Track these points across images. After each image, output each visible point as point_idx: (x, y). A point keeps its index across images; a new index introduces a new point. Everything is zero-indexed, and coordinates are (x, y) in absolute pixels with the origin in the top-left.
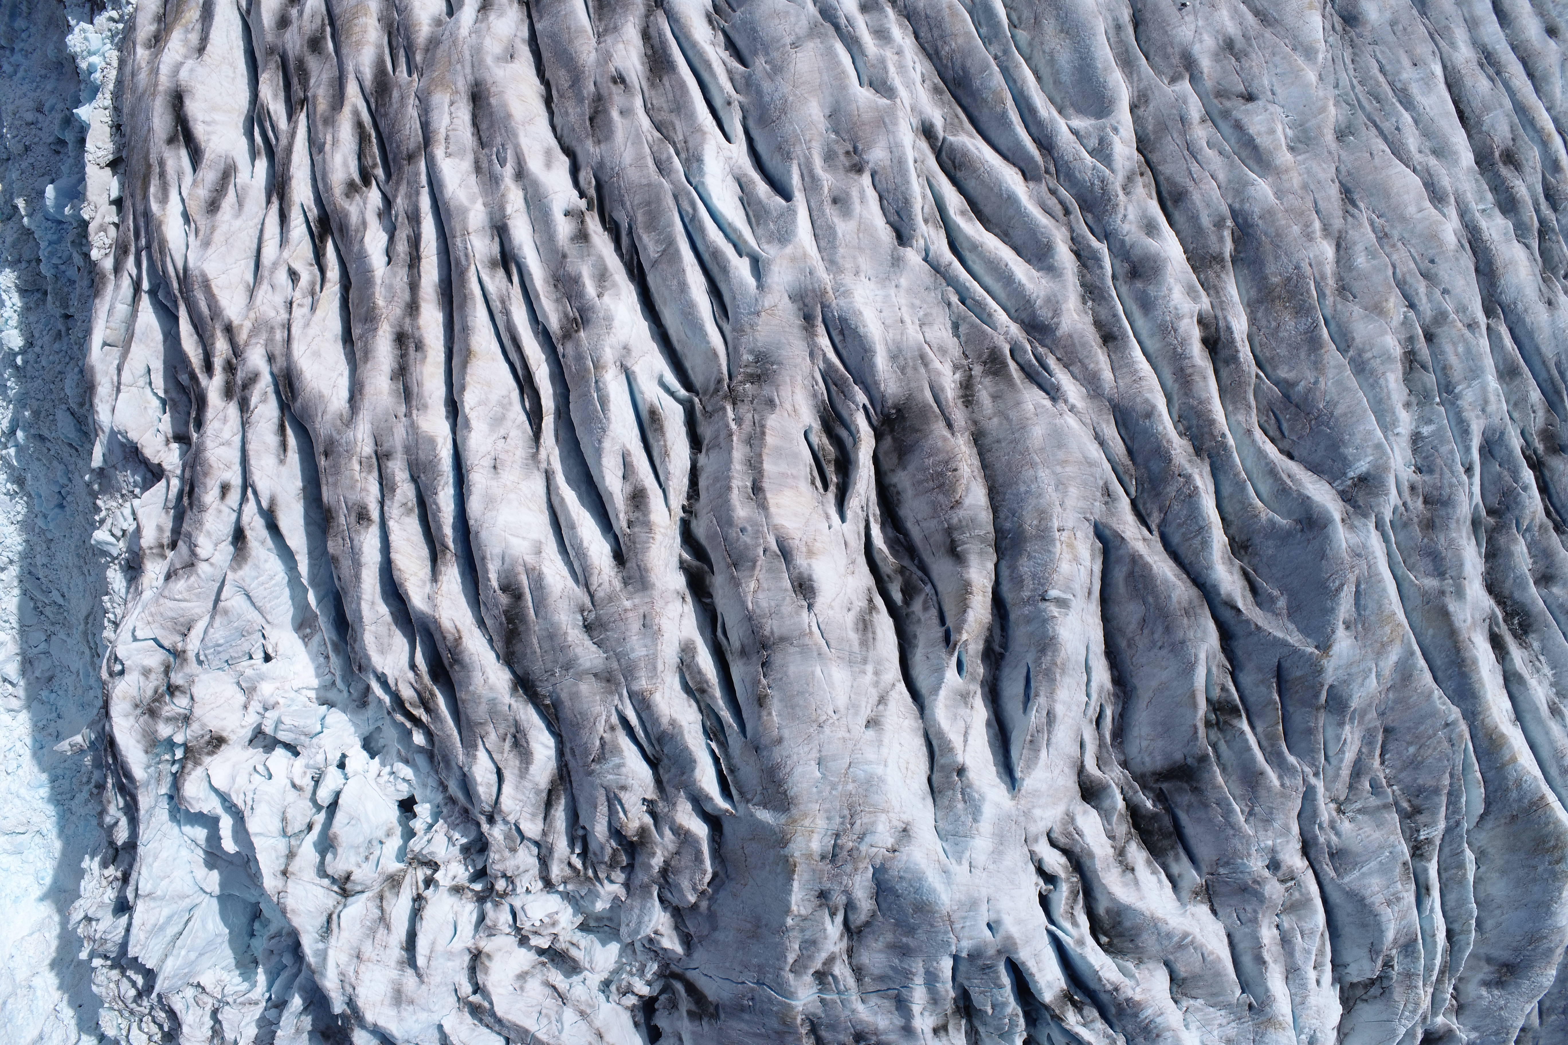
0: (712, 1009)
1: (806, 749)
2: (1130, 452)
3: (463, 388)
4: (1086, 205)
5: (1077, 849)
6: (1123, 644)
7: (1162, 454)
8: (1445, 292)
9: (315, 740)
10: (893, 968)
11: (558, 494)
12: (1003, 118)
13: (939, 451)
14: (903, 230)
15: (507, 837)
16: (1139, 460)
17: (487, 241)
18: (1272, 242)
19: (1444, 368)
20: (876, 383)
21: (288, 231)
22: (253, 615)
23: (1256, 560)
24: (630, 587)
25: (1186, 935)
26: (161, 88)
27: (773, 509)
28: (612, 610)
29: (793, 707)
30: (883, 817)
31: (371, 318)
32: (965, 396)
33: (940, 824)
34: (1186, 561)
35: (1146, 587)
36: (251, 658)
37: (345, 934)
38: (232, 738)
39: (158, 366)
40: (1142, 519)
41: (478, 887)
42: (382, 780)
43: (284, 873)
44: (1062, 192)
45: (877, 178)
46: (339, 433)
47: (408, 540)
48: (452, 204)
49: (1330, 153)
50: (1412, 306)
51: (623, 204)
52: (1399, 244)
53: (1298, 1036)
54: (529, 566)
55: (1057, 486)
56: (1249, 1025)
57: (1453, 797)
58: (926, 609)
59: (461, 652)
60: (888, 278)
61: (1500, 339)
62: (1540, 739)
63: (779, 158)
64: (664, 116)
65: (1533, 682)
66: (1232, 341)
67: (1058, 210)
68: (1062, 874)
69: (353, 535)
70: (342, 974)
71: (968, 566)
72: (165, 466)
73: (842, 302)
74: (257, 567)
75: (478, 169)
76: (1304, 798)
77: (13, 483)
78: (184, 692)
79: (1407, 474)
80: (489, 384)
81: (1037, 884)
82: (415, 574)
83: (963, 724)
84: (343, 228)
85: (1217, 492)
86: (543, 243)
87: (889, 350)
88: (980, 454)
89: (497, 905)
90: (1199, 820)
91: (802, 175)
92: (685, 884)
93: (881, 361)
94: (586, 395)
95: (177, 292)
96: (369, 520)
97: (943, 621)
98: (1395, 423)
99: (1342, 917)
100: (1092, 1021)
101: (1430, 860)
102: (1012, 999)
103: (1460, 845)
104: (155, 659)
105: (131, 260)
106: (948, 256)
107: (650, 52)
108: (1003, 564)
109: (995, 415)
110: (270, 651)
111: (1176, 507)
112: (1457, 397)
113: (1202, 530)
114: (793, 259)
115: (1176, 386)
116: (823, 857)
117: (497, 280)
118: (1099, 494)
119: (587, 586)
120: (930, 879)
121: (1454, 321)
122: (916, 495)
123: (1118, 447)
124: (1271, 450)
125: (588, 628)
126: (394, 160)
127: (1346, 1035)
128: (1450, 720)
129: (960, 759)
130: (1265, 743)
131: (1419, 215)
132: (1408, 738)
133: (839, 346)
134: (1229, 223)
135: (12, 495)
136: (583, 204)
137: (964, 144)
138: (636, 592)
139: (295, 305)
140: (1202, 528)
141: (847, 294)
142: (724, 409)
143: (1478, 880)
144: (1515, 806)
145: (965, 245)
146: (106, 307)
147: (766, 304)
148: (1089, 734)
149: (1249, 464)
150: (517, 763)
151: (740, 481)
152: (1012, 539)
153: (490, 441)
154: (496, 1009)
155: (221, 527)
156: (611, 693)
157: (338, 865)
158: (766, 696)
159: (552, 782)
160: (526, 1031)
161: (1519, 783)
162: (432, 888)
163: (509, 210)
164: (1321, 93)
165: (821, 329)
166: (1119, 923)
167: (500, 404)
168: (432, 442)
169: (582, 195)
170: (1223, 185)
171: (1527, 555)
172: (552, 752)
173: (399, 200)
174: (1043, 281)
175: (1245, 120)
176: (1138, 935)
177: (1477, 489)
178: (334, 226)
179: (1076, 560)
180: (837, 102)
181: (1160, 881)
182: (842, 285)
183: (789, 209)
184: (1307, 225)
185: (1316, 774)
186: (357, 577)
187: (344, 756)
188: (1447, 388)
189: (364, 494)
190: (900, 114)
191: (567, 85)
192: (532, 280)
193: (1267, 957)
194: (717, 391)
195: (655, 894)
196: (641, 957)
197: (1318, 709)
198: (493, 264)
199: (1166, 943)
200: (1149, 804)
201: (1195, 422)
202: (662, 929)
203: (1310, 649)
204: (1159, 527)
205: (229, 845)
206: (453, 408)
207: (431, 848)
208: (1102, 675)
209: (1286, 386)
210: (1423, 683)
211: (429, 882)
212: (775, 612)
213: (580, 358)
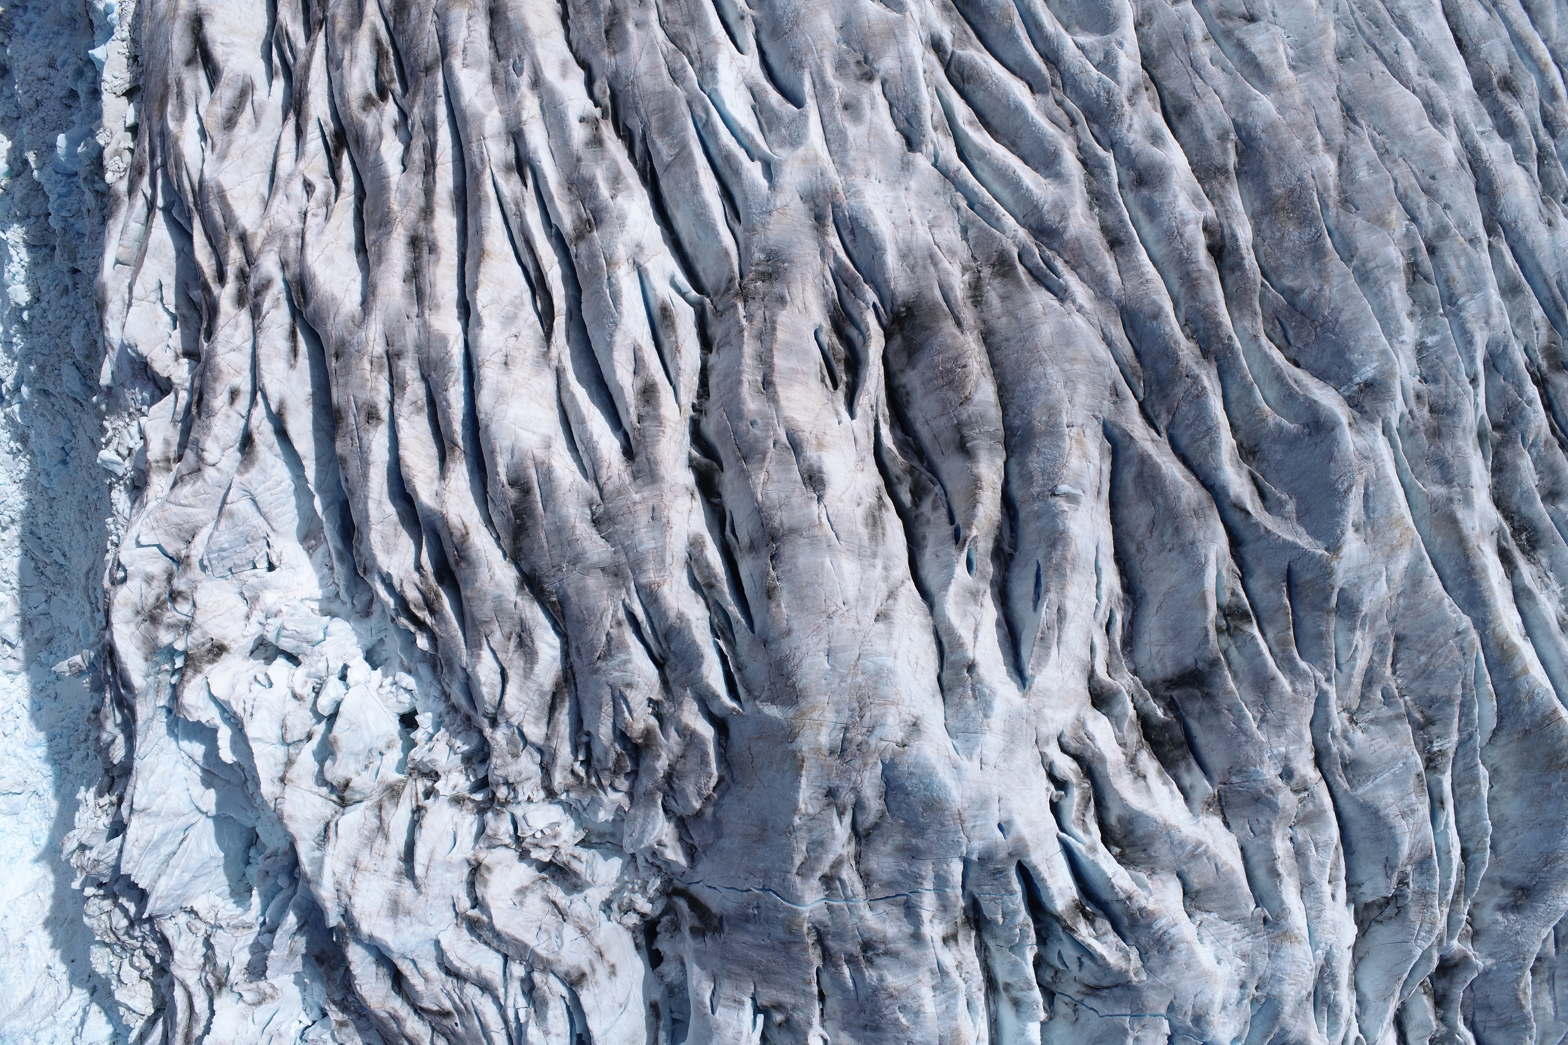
0: (715, 922)
1: (815, 640)
2: (1137, 354)
3: (476, 287)
4: (1092, 116)
5: (1088, 754)
6: (1132, 548)
7: (1170, 355)
8: (1446, 207)
9: (317, 648)
10: (903, 873)
11: (569, 391)
12: (1011, 35)
13: (948, 348)
14: (913, 136)
15: (510, 742)
16: (1147, 362)
17: (503, 146)
18: (1275, 155)
19: (1447, 280)
20: (886, 281)
21: (305, 144)
22: (258, 521)
23: (1264, 466)
24: (639, 481)
25: (1199, 844)
26: (181, 12)
27: (783, 402)
28: (621, 503)
29: (802, 599)
30: (893, 709)
31: (385, 223)
32: (974, 297)
33: (951, 722)
34: (1195, 463)
35: (1155, 488)
36: (255, 567)
37: (342, 842)
38: (234, 646)
39: (170, 282)
40: (1150, 421)
41: (479, 797)
42: (383, 691)
43: (282, 780)
44: (1069, 103)
45: (887, 86)
46: (351, 334)
47: (417, 438)
48: (469, 111)
49: (1331, 72)
50: (1414, 219)
51: (637, 111)
52: (1401, 160)
53: (1314, 951)
54: (539, 460)
55: (1066, 383)
56: (1264, 939)
57: (1466, 708)
58: (935, 508)
59: (468, 548)
60: (898, 181)
61: (1502, 256)
62: (1551, 655)
63: (791, 68)
64: (678, 29)
65: (1542, 597)
66: (1238, 249)
67: (1065, 120)
68: (1073, 779)
69: (362, 434)
70: (338, 883)
71: (977, 462)
72: (174, 379)
73: (853, 202)
74: (264, 471)
75: (494, 79)
76: (1316, 704)
77: (17, 441)
78: (186, 599)
79: (1413, 383)
80: (501, 284)
81: (1048, 789)
82: (424, 471)
83: (972, 621)
84: (359, 140)
85: (1225, 397)
86: (558, 148)
87: (899, 249)
88: (989, 353)
89: (498, 814)
90: (1211, 728)
91: (814, 83)
92: (690, 789)
93: (891, 259)
94: (599, 292)
95: (191, 205)
96: (379, 419)
97: (952, 520)
98: (1399, 330)
99: (1356, 832)
100: (1105, 934)
101: (1443, 773)
102: (1022, 907)
103: (1473, 759)
104: (158, 566)
105: (145, 182)
106: (957, 162)
108: (1013, 461)
109: (1003, 314)
110: (274, 560)
111: (1184, 408)
112: (1460, 309)
113: (1210, 430)
114: (805, 160)
115: (1183, 290)
116: (832, 752)
117: (512, 183)
118: (1107, 394)
119: (596, 480)
120: (941, 775)
121: (1455, 235)
122: (926, 394)
123: (1126, 349)
124: (1278, 356)
125: (596, 522)
126: (411, 74)
127: (1360, 959)
128: (1461, 629)
129: (970, 654)
130: (1276, 649)
131: (1419, 133)
132: (1419, 646)
133: (850, 246)
134: (1233, 136)
135: (14, 454)
136: (598, 112)
137: (972, 58)
138: (645, 485)
139: (309, 215)
140: (1210, 428)
141: (858, 194)
142: (735, 306)
143: (1492, 800)
144: (1528, 720)
145: (974, 153)
146: (120, 227)
147: (778, 203)
148: (1099, 639)
149: (1256, 369)
150: (522, 663)
151: (750, 375)
152: (1022, 436)
153: (502, 338)
154: (495, 922)
155: (229, 432)
156: (619, 587)
157: (336, 772)
158: (775, 588)
159: (557, 685)
160: (525, 946)
161: (1531, 696)
162: (432, 798)
163: (525, 116)
164: (1321, 16)
165: (832, 229)
166: (1132, 832)
167: (512, 303)
168: (443, 339)
169: (597, 104)
170: (1227, 100)
171: (1533, 471)
172: (557, 653)
173: (416, 110)
174: (1051, 187)
175: (1247, 39)
176: (1151, 844)
177: (1482, 400)
178: (350, 139)
179: (1085, 456)
180: (849, 14)
181: (1171, 792)
182: (853, 186)
183: (801, 114)
184: (1310, 139)
185: (1328, 680)
186: (365, 476)
187: (345, 667)
188: (1451, 300)
189: (374, 393)
190: (910, 26)
191: (583, 1)
192: (546, 183)
193: (1281, 869)
194: (728, 289)
195: (660, 802)
196: (643, 874)
197: (1329, 613)
198: (508, 169)
199: (1179, 852)
200: (1160, 713)
201: (1201, 325)
202: (666, 840)
203: (1321, 551)
204: (1167, 429)
205: (227, 755)
206: (466, 309)
207: (433, 756)
208: (1111, 578)
209: (1291, 294)
210: (1433, 589)
211: (428, 794)
212: (785, 504)
213: (592, 256)
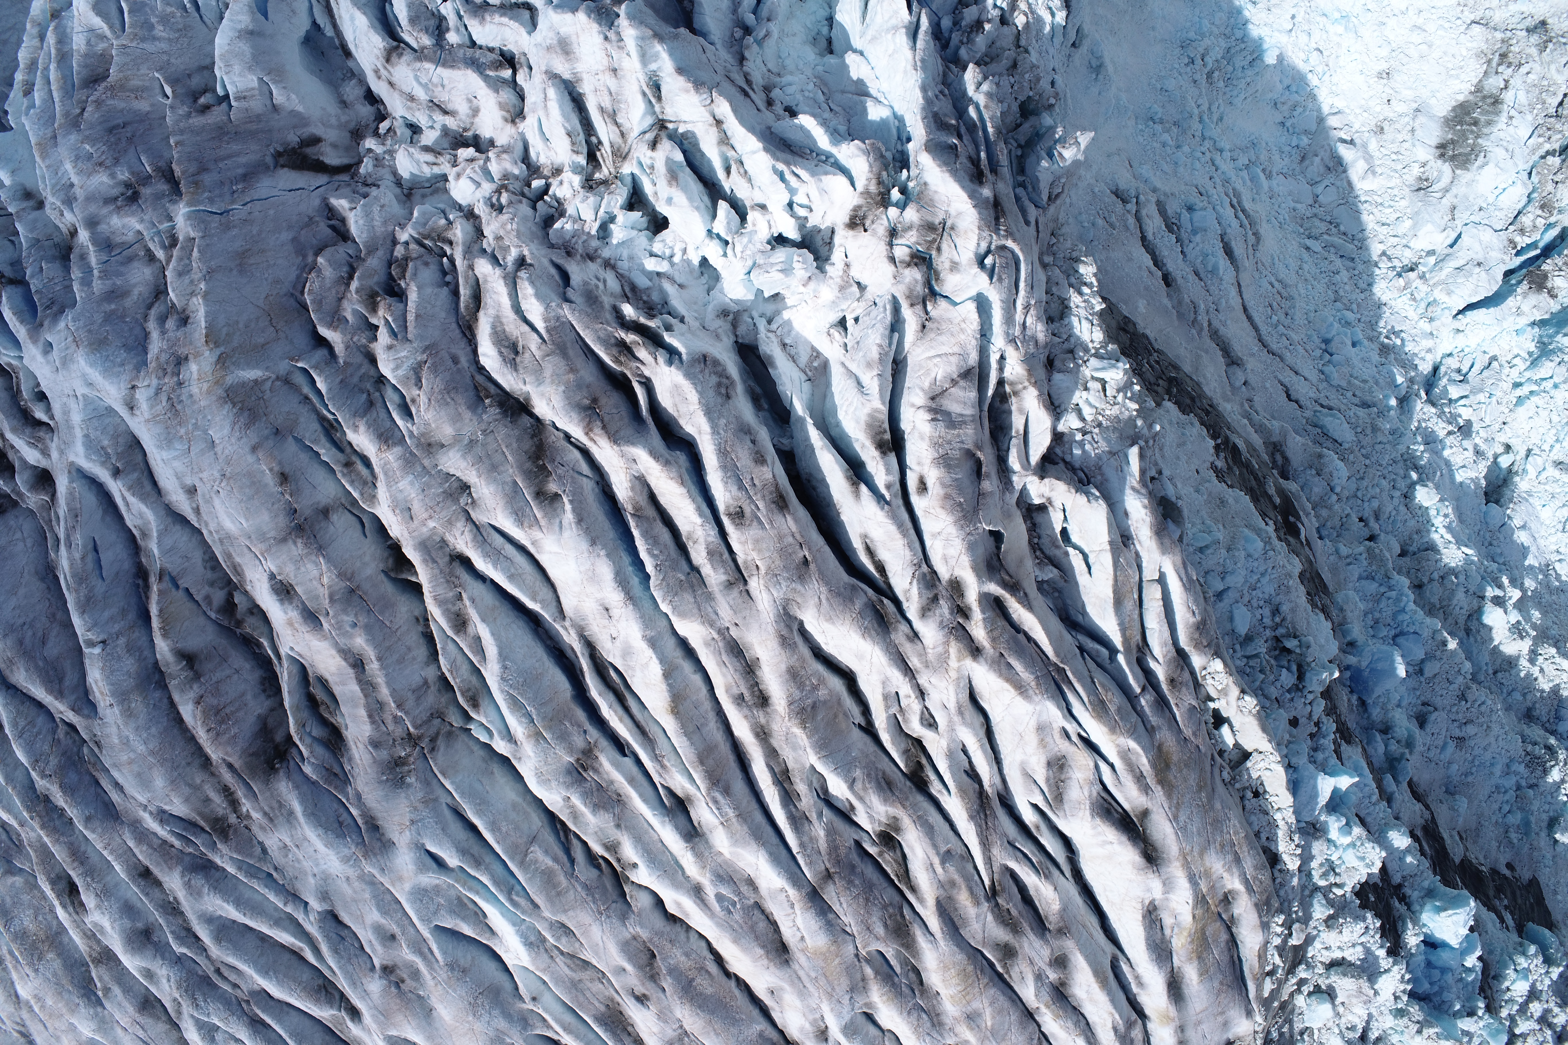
0: (284, 161)
1: (227, 452)
2: (97, 783)
4: (206, 980)
5: (28, 431)
7: (68, 789)
10: (119, 274)
11: (547, 602)
13: (228, 744)
14: (334, 924)
15: (505, 251)
16: (88, 778)
17: (703, 821)
20: (297, 787)
26: (1179, 864)
27: (334, 652)
28: (444, 513)
29: (253, 484)
30: (148, 415)
32: (231, 795)
34: (27, 703)
35: (47, 674)
37: (635, 87)
39: (1083, 581)
40: (71, 729)
41: (538, 184)
43: (719, 123)
44: (229, 989)
45: (369, 965)
46: (795, 590)
47: (679, 509)
48: (754, 846)
51: (586, 887)
54: (536, 528)
55: (128, 741)
58: (208, 598)
59: (582, 420)
60: (325, 880)
63: (462, 962)
64: (586, 975)
67: (226, 972)
68: (32, 405)
69: (743, 494)
70: (622, 48)
71: (171, 650)
72: (1037, 478)
73: (346, 851)
75: (751, 883)
84: (886, 786)
86: (646, 832)
87: (296, 818)
88: (199, 748)
89: (510, 176)
91: (432, 952)
92: (329, 273)
93: (298, 807)
94: (539, 706)
96: (732, 515)
97: (187, 593)
102: (32, 283)
104: (951, 283)
105: (1161, 674)
106: (291, 911)
107: (630, 1029)
108: (152, 661)
109: (201, 786)
110: (838, 332)
111: (46, 747)
114: (400, 879)
115: (83, 849)
116: (186, 359)
117: (678, 786)
118: (103, 741)
119: (475, 524)
122: (243, 696)
123: (105, 785)
125: (465, 487)
133: (342, 810)
134: (100, 995)
136: (630, 875)
137: (323, 1009)
138: (429, 538)
139: (916, 695)
141: (346, 860)
142: (416, 728)
147: (410, 832)
150: (506, 329)
151: (375, 669)
152: (149, 684)
153: (624, 633)
154: (477, 75)
156: (422, 435)
158: (281, 485)
159: (476, 322)
160: (445, 65)
163: (692, 856)
165: (360, 821)
167: (635, 667)
168: (682, 614)
169: (640, 885)
173: (822, 833)
174: (211, 909)
178: (902, 783)
180: (430, 1025)
182: (353, 866)
183: (429, 921)
186: (725, 453)
187: (725, 255)
189: (744, 538)
190: (377, 1026)
191: (698, 980)
195: (361, 249)
198: (689, 799)
201: (57, 824)
202: (351, 214)
204: (56, 726)
208: (63, 584)
209: (13, 870)
212: (298, 561)
213: (563, 737)
